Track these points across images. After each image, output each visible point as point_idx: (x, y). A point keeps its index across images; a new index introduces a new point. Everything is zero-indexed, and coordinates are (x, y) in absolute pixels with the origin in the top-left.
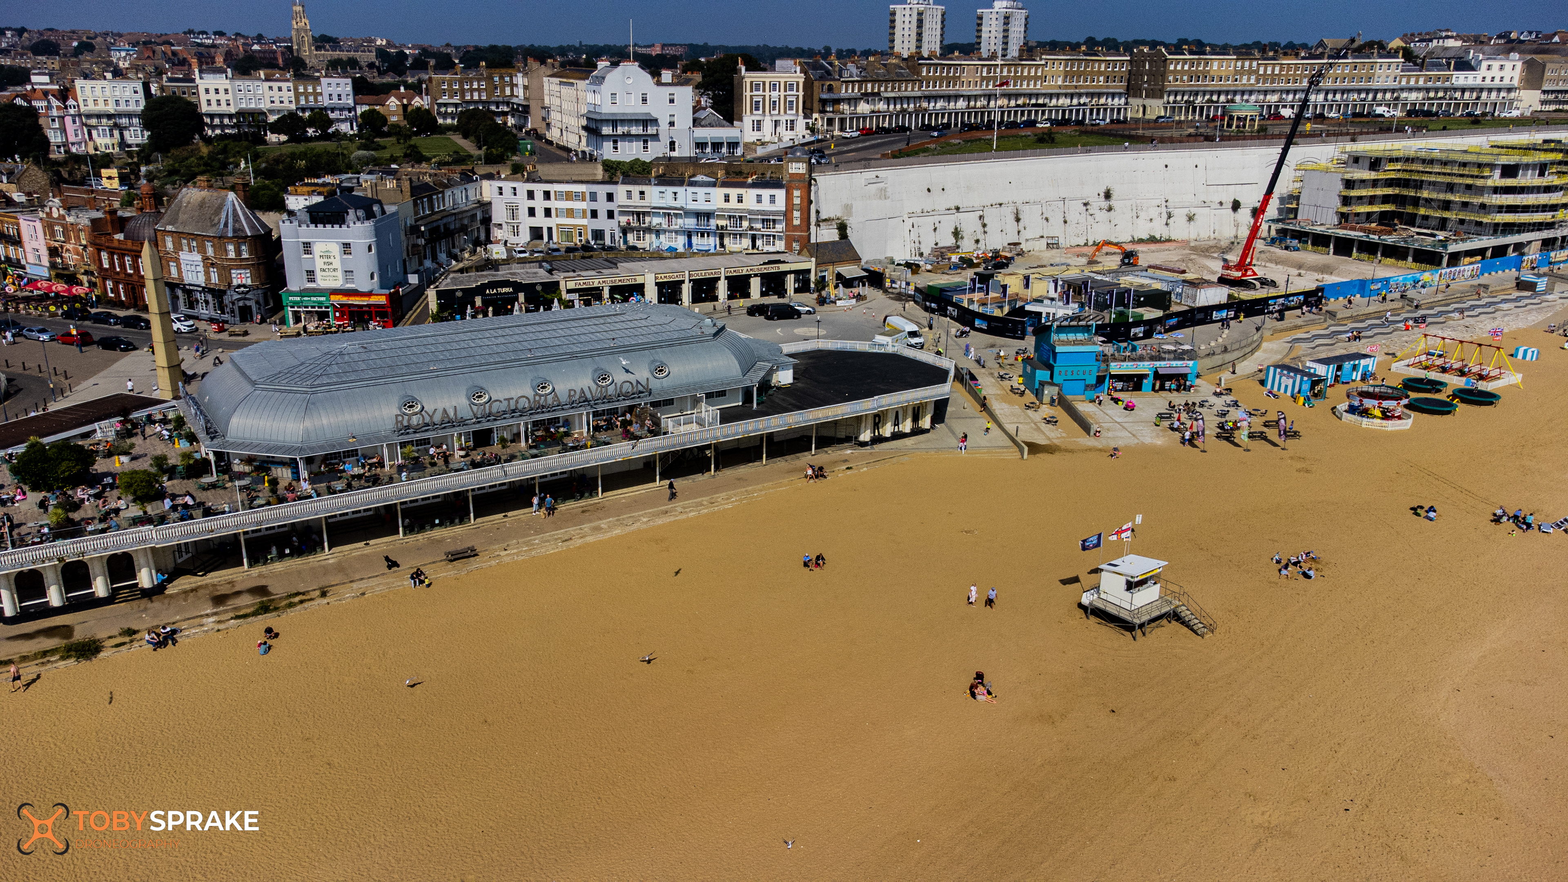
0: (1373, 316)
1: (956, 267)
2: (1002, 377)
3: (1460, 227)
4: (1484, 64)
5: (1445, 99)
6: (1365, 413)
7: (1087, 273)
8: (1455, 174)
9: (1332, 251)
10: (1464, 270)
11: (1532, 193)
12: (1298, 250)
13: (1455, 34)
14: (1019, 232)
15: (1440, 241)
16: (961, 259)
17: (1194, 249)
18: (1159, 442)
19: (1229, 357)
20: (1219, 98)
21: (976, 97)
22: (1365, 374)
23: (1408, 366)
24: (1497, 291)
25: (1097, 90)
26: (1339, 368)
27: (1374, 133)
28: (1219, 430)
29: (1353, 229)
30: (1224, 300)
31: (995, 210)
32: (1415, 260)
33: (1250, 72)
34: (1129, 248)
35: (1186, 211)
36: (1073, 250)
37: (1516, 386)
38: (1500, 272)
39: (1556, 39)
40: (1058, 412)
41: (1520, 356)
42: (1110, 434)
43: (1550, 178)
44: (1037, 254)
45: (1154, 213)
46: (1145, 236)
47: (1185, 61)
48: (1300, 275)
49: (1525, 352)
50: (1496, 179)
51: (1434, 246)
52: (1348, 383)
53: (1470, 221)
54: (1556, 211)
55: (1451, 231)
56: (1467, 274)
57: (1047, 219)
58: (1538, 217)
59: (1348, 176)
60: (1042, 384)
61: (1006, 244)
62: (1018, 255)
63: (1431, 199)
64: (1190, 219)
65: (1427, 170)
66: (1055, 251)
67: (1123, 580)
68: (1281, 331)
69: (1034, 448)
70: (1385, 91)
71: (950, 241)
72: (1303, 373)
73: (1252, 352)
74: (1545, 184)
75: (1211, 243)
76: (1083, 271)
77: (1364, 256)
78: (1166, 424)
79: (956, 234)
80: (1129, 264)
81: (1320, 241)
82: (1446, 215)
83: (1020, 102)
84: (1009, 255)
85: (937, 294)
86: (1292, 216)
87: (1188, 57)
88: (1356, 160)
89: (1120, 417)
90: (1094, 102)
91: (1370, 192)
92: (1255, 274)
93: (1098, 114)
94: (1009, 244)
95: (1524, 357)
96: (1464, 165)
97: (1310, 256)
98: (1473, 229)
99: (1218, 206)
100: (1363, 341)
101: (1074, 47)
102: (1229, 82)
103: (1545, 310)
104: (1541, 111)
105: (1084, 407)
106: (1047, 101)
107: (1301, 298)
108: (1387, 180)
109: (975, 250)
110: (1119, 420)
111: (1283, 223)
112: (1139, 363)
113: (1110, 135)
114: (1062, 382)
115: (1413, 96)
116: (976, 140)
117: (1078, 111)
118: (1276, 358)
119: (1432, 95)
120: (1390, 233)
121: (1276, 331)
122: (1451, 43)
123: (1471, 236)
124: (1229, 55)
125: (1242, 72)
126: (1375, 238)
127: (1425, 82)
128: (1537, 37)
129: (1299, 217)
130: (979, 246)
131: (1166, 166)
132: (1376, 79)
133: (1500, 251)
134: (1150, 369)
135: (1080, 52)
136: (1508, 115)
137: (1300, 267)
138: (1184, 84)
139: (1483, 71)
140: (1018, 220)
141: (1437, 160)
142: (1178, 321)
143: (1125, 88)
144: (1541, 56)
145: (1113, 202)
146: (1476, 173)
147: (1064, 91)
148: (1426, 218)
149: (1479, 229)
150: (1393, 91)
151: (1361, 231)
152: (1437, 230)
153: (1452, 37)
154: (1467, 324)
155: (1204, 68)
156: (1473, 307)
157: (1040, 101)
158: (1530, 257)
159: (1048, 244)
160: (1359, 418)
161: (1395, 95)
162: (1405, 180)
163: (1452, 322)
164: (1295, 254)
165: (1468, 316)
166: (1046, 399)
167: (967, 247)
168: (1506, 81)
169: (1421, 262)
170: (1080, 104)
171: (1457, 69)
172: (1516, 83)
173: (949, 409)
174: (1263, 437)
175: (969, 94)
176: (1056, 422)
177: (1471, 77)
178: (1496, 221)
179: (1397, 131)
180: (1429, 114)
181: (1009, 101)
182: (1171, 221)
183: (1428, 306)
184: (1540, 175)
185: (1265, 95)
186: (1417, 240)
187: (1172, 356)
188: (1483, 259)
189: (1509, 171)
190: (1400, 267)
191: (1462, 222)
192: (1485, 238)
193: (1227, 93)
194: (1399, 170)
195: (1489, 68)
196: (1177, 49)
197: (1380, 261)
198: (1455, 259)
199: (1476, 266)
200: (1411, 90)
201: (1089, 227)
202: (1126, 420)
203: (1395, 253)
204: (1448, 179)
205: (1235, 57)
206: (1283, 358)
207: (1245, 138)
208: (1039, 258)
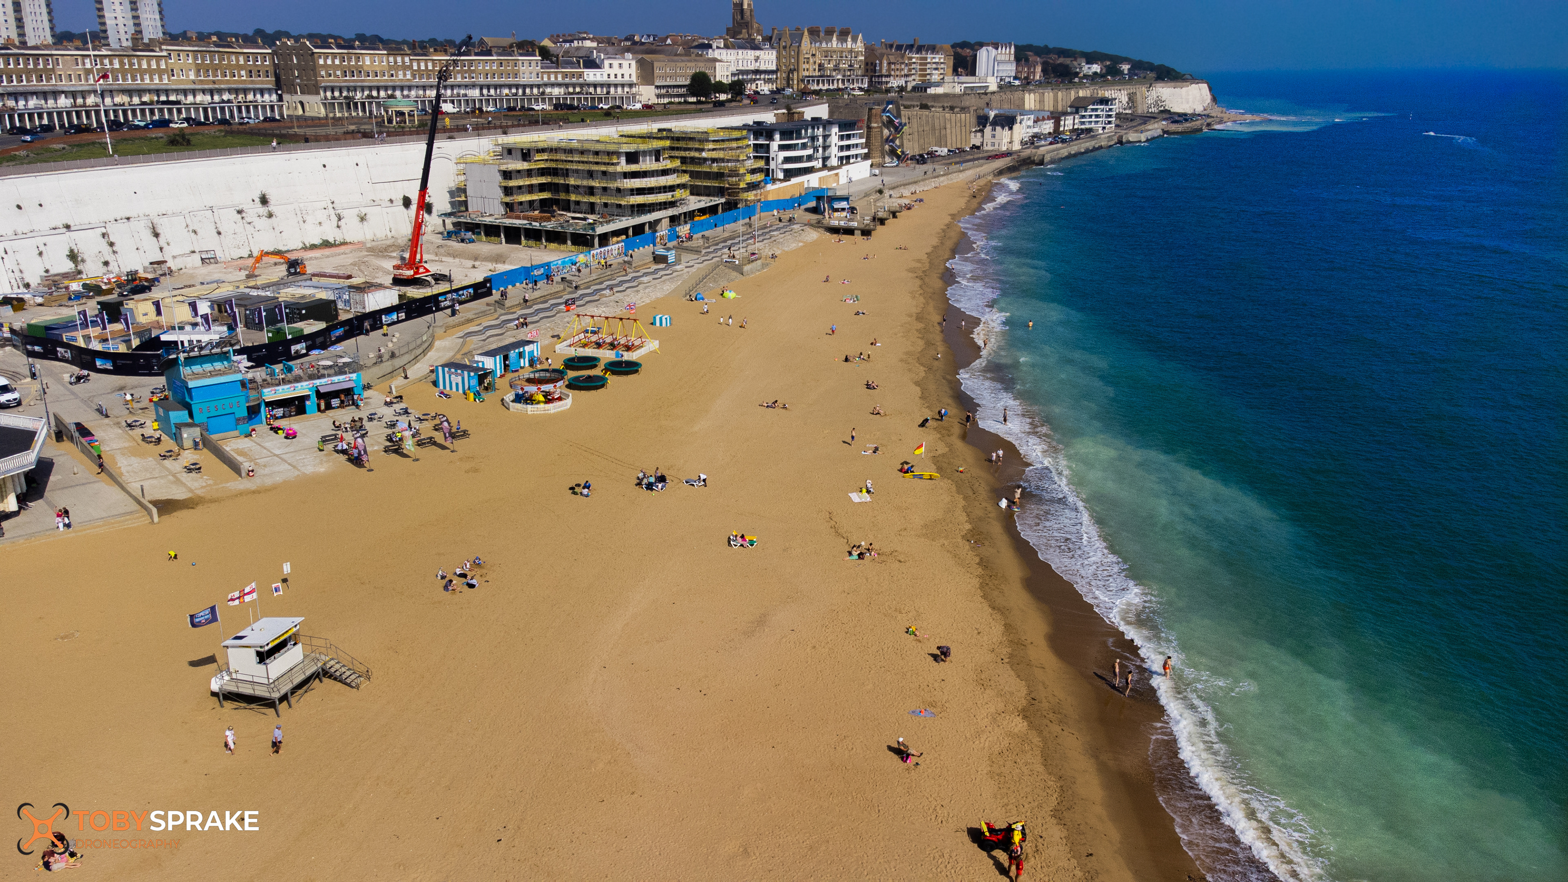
0: (539, 300)
1: (78, 296)
2: (129, 425)
3: (605, 209)
4: (607, 63)
5: (583, 94)
6: (528, 400)
7: (242, 289)
8: (591, 162)
9: (504, 240)
10: (612, 250)
11: (653, 176)
12: (473, 241)
13: (591, 36)
14: (161, 249)
15: (590, 224)
16: (85, 286)
17: (371, 250)
18: (322, 469)
19: (398, 362)
20: (378, 93)
21: (84, 94)
22: (532, 359)
23: (570, 346)
24: (639, 266)
25: (241, 86)
26: (506, 358)
27: (524, 126)
28: (389, 444)
29: (518, 218)
30: (395, 301)
31: (123, 226)
32: (574, 243)
33: (405, 68)
34: (292, 256)
35: (356, 211)
36: (236, 263)
37: (655, 352)
38: (641, 248)
39: (669, 41)
40: (204, 457)
41: (658, 324)
42: (267, 471)
43: (664, 163)
44: (191, 272)
45: (321, 216)
46: (317, 241)
47: (334, 56)
48: (474, 267)
49: (661, 319)
50: (623, 166)
51: (585, 229)
52: (517, 371)
53: (612, 204)
54: (674, 191)
55: (599, 214)
56: (615, 252)
57: (195, 232)
58: (662, 197)
59: (503, 168)
60: (179, 426)
61: (147, 264)
62: (161, 275)
63: (578, 186)
64: (363, 219)
65: (569, 159)
66: (213, 266)
67: (252, 652)
68: (454, 327)
69: (166, 507)
70: (531, 87)
71: (68, 266)
72: (469, 368)
73: (424, 352)
74: (661, 168)
75: (389, 242)
76: (238, 287)
77: (531, 243)
78: (330, 447)
79: (73, 256)
80: (296, 273)
81: (492, 231)
82: (592, 199)
83: (146, 98)
84: (150, 276)
85: (41, 334)
86: (463, 209)
87: (336, 51)
88: (510, 151)
89: (279, 448)
90: (240, 99)
91: (527, 182)
92: (428, 271)
93: (248, 111)
94: (151, 263)
95: (661, 324)
96: (597, 153)
97: (484, 246)
98: (616, 211)
99: (389, 204)
100: (530, 327)
101: (203, 38)
102: (386, 78)
103: (675, 279)
104: (658, 104)
105: (234, 445)
106: (181, 97)
107: (471, 290)
108: (538, 169)
109: (105, 274)
110: (277, 452)
111: (455, 217)
112: (296, 385)
113: (259, 135)
114: (205, 420)
115: (556, 91)
116: (89, 144)
117: (222, 109)
118: (446, 357)
119: (571, 90)
120: (548, 219)
121: (448, 328)
122: (588, 44)
123: (615, 217)
124: (379, 50)
125: (396, 67)
126: (536, 225)
127: (563, 78)
128: (654, 39)
129: (470, 209)
130: (110, 268)
131: (324, 166)
132: (522, 75)
133: (638, 230)
134: (310, 389)
135: (209, 43)
136: (633, 108)
137: (476, 259)
138: (337, 78)
139: (606, 70)
140: (157, 235)
141: (575, 150)
142: (345, 331)
143: (274, 83)
144: (650, 56)
145: (272, 208)
146: (607, 161)
147: (200, 87)
148: (578, 203)
149: (620, 210)
150: (539, 86)
151: (524, 219)
152: (588, 213)
153: (589, 39)
154: (617, 299)
155: (356, 63)
156: (622, 283)
157: (173, 98)
158: (662, 233)
159: (202, 259)
160: (525, 406)
161: (541, 90)
162: (554, 169)
163: (605, 299)
164: (471, 246)
165: (617, 292)
166: (188, 443)
167: (93, 271)
168: (627, 78)
169: (579, 245)
170: (223, 101)
171: (586, 67)
172: (634, 79)
173: (52, 478)
174: (432, 442)
175: (72, 89)
176: (200, 468)
177: (598, 74)
178: (631, 203)
179: (544, 123)
180: (571, 107)
181: (131, 97)
182: (341, 223)
183: (586, 285)
184: (656, 161)
185: (425, 90)
186: (572, 225)
187: (332, 371)
188: (627, 237)
189: (632, 158)
190: (563, 251)
191: (606, 205)
192: (624, 218)
193: (386, 88)
194: (547, 160)
195: (611, 66)
196: (323, 41)
197: (546, 246)
198: (604, 239)
199: (620, 245)
200: (553, 85)
201: (250, 237)
202: (287, 450)
203: (556, 237)
204: (586, 167)
205: (385, 52)
206: (455, 355)
207: (404, 134)
208: (192, 276)
